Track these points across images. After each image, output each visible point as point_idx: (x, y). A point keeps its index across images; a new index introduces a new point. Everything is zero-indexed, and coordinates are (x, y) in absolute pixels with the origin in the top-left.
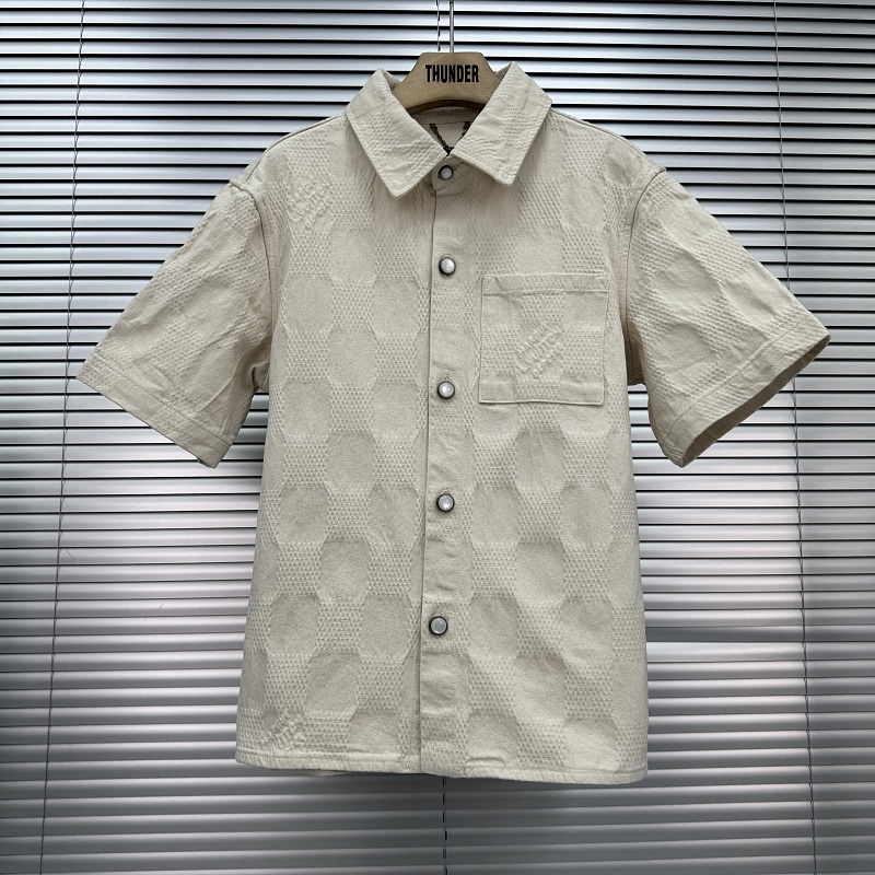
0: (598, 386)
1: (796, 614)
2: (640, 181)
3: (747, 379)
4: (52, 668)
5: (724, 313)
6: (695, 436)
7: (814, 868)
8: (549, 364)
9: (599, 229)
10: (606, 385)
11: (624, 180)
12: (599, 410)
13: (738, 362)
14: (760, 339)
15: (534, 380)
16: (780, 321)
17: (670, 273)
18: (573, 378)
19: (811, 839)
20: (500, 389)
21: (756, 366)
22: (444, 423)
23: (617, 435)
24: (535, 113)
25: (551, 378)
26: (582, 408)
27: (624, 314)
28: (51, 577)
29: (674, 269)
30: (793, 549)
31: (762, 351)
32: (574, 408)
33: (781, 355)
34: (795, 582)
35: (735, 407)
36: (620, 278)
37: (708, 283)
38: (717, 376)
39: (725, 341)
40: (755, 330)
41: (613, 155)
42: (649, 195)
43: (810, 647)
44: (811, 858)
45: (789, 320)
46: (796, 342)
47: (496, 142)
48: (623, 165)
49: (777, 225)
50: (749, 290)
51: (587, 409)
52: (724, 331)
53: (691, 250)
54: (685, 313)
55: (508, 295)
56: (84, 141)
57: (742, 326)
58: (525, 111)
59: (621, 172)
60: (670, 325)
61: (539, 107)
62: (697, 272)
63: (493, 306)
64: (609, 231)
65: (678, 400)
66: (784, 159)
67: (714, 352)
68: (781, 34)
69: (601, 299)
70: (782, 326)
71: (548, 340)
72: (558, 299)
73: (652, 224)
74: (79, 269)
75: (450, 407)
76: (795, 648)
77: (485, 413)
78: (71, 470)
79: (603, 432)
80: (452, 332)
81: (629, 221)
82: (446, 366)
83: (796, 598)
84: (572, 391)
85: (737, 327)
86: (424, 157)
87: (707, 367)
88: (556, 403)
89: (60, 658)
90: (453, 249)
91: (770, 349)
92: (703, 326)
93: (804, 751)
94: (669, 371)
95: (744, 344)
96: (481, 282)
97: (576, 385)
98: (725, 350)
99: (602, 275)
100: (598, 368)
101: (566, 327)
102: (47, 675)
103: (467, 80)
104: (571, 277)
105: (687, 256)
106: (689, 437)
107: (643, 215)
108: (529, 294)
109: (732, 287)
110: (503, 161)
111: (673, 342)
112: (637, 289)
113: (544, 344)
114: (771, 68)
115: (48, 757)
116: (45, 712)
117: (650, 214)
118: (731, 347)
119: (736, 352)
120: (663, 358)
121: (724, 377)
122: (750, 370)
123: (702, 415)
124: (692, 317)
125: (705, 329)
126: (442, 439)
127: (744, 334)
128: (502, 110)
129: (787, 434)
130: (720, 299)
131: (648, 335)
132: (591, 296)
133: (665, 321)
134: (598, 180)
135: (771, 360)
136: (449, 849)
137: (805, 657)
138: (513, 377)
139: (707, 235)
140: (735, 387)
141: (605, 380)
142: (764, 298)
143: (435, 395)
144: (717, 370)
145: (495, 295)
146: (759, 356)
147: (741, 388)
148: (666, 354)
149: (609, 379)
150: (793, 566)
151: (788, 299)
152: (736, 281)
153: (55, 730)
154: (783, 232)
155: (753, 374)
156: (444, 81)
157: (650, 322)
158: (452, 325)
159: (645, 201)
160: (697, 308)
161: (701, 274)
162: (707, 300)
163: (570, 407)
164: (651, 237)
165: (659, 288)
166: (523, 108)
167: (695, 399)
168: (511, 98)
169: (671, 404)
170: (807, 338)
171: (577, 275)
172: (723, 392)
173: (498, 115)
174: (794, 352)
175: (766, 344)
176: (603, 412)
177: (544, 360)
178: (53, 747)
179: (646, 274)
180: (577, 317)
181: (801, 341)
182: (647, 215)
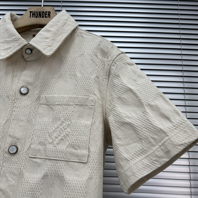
0: (85, 152)
2: (112, 57)
3: (157, 156)
5: (146, 119)
6: (131, 184)
8: (62, 139)
9: (93, 77)
10: (89, 152)
11: (106, 57)
12: (85, 165)
13: (153, 146)
14: (164, 135)
15: (53, 148)
16: (174, 126)
17: (123, 98)
18: (73, 147)
20: (39, 150)
21: (162, 150)
22: (10, 167)
23: (92, 180)
24: (69, 28)
25: (63, 147)
26: (77, 164)
27: (105, 115)
29: (125, 96)
31: (165, 142)
32: (72, 163)
33: (175, 146)
35: (152, 171)
36: (103, 99)
37: (140, 104)
38: (143, 152)
39: (147, 134)
40: (161, 130)
41: (102, 46)
42: (115, 63)
45: (179, 126)
46: (183, 139)
47: (47, 38)
48: (106, 50)
50: (159, 108)
51: (79, 164)
52: (146, 128)
53: (132, 88)
54: (129, 118)
55: (49, 105)
57: (155, 127)
58: (64, 27)
59: (105, 53)
60: (122, 122)
61: (71, 26)
62: (135, 98)
63: (42, 109)
64: (98, 78)
65: (125, 162)
67: (141, 138)
69: (91, 108)
70: (175, 129)
71: (63, 127)
72: (70, 108)
73: (116, 75)
75: (14, 158)
77: (31, 162)
79: (86, 178)
80: (22, 121)
81: (108, 74)
82: (15, 137)
84: (72, 154)
85: (152, 127)
86: (16, 44)
87: (138, 146)
88: (63, 161)
90: (28, 83)
91: (169, 141)
92: (136, 125)
94: (122, 145)
95: (156, 137)
96: (39, 98)
97: (74, 151)
98: (146, 139)
99: (92, 97)
100: (86, 142)
101: (73, 121)
103: (46, 17)
104: (78, 98)
105: (130, 90)
106: (129, 184)
107: (112, 72)
108: (58, 105)
109: (150, 106)
110: (49, 46)
111: (124, 131)
112: (110, 104)
113: (61, 129)
117: (115, 71)
118: (149, 137)
119: (152, 140)
120: (119, 139)
121: (146, 153)
122: (159, 151)
123: (134, 173)
124: (132, 120)
125: (137, 126)
126: (8, 175)
127: (156, 131)
128: (53, 26)
130: (145, 112)
131: (113, 126)
132: (87, 107)
133: (120, 120)
134: (94, 56)
135: (170, 147)
138: (45, 145)
139: (140, 81)
140: (151, 159)
141: (89, 149)
142: (166, 113)
143: (7, 152)
144: (143, 149)
145: (45, 104)
146: (163, 144)
147: (154, 161)
148: (120, 137)
149: (91, 148)
151: (179, 114)
152: (153, 103)
155: (160, 153)
156: (36, 17)
157: (114, 120)
158: (22, 118)
159: (114, 65)
160: (134, 115)
161: (137, 99)
162: (139, 111)
163: (70, 163)
164: (116, 81)
165: (118, 104)
166: (63, 26)
167: (132, 163)
168: (59, 22)
169: (121, 163)
170: (189, 137)
171: (80, 97)
172: (146, 161)
173: (50, 28)
174: (182, 145)
175: (167, 138)
176: (86, 166)
177: (60, 138)
179: (113, 98)
180: (79, 116)
181: (186, 138)
182: (114, 72)
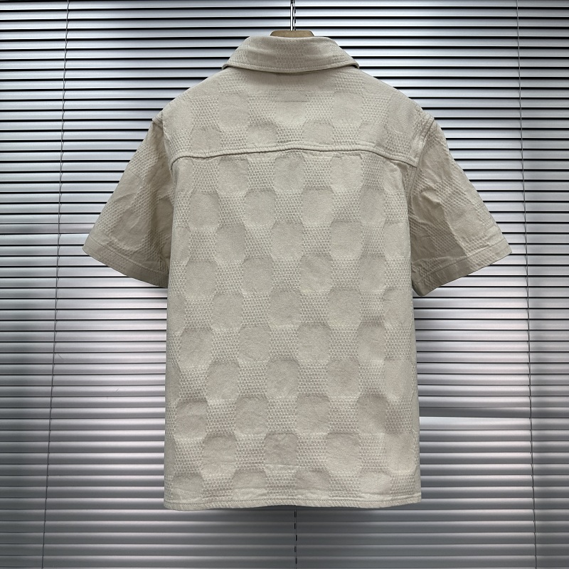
1: (526, 400)
4: (50, 428)
7: (536, 564)
19: (533, 545)
28: (49, 371)
30: (524, 357)
34: (526, 378)
43: (535, 421)
44: (533, 557)
49: (517, 145)
56: (69, 95)
66: (522, 101)
68: (521, 18)
74: (66, 176)
76: (526, 421)
78: (61, 303)
83: (526, 389)
89: (54, 422)
93: (530, 488)
102: (47, 433)
114: (514, 40)
115: (47, 484)
116: (45, 455)
129: (522, 282)
136: (298, 547)
137: (531, 428)
150: (525, 368)
153: (52, 467)
154: (521, 149)
178: (51, 477)
